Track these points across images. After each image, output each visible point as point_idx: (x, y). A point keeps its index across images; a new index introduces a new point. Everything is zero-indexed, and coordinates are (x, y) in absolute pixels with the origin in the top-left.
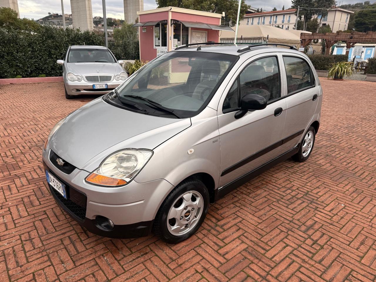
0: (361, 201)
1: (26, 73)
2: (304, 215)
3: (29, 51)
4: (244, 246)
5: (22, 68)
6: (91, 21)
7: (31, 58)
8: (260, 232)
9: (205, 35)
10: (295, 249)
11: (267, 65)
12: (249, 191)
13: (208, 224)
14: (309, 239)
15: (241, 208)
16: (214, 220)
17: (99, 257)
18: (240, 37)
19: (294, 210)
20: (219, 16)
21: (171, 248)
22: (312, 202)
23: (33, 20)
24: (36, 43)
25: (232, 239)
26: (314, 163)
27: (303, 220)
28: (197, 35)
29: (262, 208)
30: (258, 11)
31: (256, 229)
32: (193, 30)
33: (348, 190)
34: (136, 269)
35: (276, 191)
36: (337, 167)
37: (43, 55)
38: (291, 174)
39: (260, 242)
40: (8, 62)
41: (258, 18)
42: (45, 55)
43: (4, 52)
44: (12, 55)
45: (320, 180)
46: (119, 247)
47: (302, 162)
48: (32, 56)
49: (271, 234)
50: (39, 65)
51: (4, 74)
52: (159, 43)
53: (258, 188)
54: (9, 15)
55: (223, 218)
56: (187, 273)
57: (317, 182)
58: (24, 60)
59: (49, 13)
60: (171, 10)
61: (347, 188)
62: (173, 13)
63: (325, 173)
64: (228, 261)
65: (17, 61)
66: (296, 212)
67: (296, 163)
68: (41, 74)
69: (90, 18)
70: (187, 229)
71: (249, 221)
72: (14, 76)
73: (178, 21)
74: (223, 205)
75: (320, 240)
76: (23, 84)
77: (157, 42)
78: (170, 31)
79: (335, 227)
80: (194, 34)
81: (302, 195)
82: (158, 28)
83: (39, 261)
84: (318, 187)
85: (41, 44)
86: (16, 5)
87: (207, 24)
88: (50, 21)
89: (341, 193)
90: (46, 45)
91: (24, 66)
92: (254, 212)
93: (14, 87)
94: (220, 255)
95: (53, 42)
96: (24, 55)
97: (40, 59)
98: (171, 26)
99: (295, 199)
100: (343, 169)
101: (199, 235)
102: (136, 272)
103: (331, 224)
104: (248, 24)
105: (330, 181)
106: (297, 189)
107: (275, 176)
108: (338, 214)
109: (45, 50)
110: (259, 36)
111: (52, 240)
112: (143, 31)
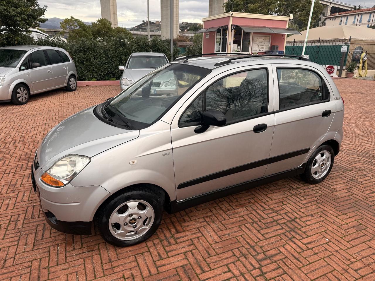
0: (356, 238)
1: (100, 77)
2: (272, 243)
3: (104, 57)
4: (185, 262)
5: (97, 72)
6: (177, 27)
7: (105, 64)
8: (210, 252)
9: (268, 39)
10: (235, 277)
11: (347, 69)
12: (230, 207)
13: (166, 234)
14: (258, 270)
15: (209, 224)
16: (173, 231)
17: (54, 246)
18: (318, 39)
19: (264, 235)
20: (286, 18)
21: (116, 250)
22: (292, 230)
23: (125, 28)
24: (110, 50)
25: (178, 253)
26: (328, 188)
27: (267, 248)
28: (259, 40)
29: (231, 227)
30: (355, 8)
31: (209, 248)
32: (255, 35)
33: (347, 224)
34: (75, 263)
35: (259, 212)
36: (354, 195)
37: (115, 61)
38: (291, 196)
39: (204, 262)
40: (86, 67)
41: (353, 17)
42: (116, 60)
43: (84, 59)
44: (90, 61)
45: (320, 207)
46: (76, 240)
47: (314, 184)
48: (106, 62)
49: (220, 255)
50: (111, 69)
51: (83, 78)
52: (219, 48)
53: (241, 205)
54: (104, 25)
55: (184, 231)
56: (114, 276)
57: (315, 209)
58: (99, 65)
59: (143, 21)
60: (232, 16)
61: (349, 221)
62: (234, 18)
63: (332, 200)
64: (159, 273)
65: (93, 66)
66: (265, 238)
67: (306, 185)
68: (112, 77)
69: (177, 24)
70: (136, 235)
71: (207, 238)
72: (90, 79)
73: (237, 26)
74: (192, 218)
75: (271, 273)
76: (96, 86)
77: (217, 48)
78: (231, 36)
79: (299, 263)
80: (256, 38)
81: (286, 221)
82: (220, 33)
83: (11, 240)
84: (312, 215)
85: (114, 51)
86: (116, 15)
87: (270, 28)
88: (143, 28)
89: (335, 226)
90: (118, 52)
91: (98, 70)
92: (219, 230)
93: (88, 88)
94: (156, 266)
95: (124, 49)
96: (100, 61)
97: (112, 65)
98: (231, 31)
99: (275, 223)
100: (360, 198)
101: (150, 244)
102: (72, 266)
103: (297, 259)
104: (340, 24)
105: (333, 210)
106: (285, 213)
107: (269, 196)
108: (313, 249)
109: (117, 56)
110: (340, 38)
111: (30, 225)
112: (206, 37)
